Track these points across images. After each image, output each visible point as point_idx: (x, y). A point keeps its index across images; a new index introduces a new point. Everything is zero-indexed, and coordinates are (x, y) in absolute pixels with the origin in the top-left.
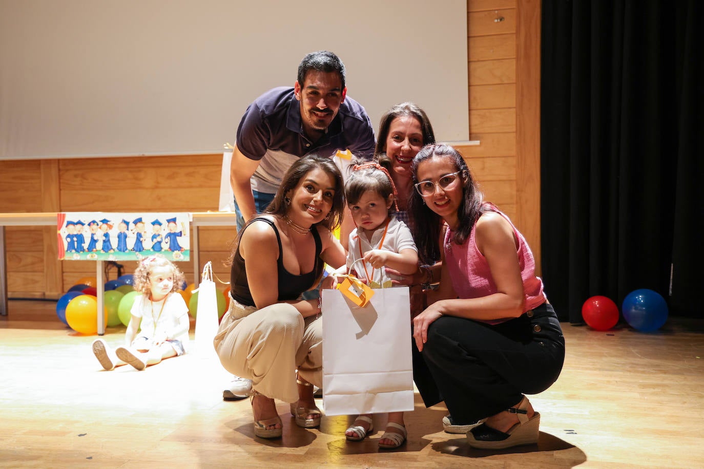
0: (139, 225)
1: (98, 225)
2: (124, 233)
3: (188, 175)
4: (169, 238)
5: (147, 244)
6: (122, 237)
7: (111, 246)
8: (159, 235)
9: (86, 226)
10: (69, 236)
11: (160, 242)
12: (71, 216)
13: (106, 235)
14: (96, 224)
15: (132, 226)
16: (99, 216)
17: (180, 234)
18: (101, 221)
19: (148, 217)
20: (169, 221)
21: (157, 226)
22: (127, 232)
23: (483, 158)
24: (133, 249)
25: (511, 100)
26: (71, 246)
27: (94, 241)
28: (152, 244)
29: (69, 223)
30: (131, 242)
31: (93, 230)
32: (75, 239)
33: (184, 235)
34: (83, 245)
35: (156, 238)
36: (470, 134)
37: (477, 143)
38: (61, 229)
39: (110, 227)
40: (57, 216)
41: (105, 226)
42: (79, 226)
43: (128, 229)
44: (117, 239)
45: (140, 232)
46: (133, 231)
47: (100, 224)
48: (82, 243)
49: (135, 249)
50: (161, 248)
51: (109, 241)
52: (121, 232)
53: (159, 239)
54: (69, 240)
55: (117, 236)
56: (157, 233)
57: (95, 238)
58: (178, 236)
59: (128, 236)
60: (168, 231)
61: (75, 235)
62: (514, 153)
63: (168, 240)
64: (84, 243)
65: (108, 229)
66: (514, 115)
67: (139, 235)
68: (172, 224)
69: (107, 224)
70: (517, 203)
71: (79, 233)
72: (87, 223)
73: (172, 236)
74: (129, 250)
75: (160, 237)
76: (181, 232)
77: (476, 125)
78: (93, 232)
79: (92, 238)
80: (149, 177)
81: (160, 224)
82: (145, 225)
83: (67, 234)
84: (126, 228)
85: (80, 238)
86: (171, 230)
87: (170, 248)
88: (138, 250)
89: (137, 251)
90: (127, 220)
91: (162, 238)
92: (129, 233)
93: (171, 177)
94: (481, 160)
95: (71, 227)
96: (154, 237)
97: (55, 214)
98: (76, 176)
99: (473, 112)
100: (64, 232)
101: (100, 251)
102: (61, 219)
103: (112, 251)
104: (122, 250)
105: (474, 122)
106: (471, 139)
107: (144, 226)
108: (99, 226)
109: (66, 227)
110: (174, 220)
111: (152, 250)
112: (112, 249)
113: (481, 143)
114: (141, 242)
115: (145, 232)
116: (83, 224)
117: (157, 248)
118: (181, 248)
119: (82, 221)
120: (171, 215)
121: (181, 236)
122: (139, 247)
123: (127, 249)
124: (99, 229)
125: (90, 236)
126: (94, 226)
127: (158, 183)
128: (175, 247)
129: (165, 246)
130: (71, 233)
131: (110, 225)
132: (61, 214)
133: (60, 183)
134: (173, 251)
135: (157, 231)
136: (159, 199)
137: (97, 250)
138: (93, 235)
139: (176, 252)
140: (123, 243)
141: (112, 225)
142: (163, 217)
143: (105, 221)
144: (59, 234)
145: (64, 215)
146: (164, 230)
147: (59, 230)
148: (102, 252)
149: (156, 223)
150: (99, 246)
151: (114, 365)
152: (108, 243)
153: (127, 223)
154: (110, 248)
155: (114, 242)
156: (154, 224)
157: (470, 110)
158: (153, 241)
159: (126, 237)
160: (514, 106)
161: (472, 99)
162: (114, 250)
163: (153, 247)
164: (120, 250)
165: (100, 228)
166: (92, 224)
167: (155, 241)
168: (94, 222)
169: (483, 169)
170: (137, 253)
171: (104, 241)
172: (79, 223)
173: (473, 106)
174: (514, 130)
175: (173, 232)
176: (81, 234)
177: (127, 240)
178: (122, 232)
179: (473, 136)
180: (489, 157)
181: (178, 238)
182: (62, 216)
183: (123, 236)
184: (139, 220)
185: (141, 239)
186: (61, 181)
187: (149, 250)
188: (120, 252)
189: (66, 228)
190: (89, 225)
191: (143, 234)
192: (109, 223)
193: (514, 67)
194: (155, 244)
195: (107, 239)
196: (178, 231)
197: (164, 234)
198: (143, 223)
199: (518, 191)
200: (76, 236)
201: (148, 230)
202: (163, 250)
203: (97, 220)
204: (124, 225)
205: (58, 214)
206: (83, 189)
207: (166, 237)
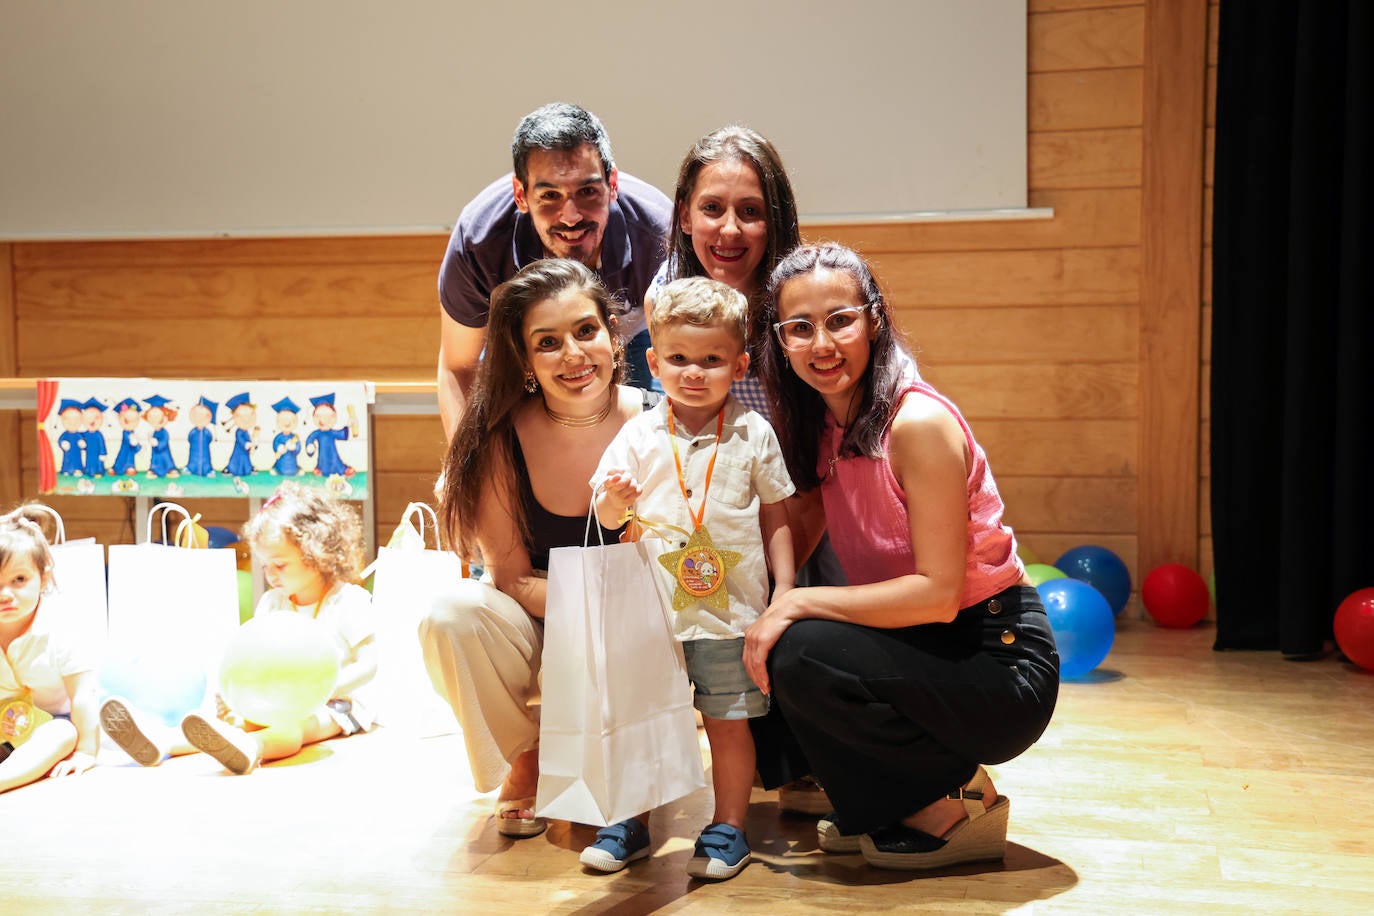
0: (242, 410)
1: (139, 409)
2: (204, 429)
3: (336, 284)
4: (316, 442)
5: (263, 457)
6: (200, 441)
7: (172, 460)
8: (291, 436)
9: (110, 414)
10: (66, 436)
11: (294, 454)
12: (71, 387)
13: (161, 435)
14: (134, 407)
15: (223, 412)
16: (141, 388)
17: (344, 434)
18: (147, 401)
19: (265, 392)
20: (316, 402)
21: (286, 415)
22: (210, 427)
23: (1060, 249)
24: (228, 470)
25: (1131, 108)
26: (71, 461)
27: (128, 450)
28: (273, 458)
29: (67, 405)
30: (221, 453)
31: (126, 421)
32: (82, 444)
33: (354, 436)
34: (102, 458)
35: (284, 444)
36: (1030, 191)
37: (1047, 213)
38: (47, 421)
39: (171, 415)
40: (35, 386)
41: (157, 413)
42: (91, 413)
43: (213, 421)
44: (188, 445)
45: (243, 427)
46: (227, 427)
47: (146, 407)
48: (99, 454)
49: (232, 468)
50: (298, 468)
51: (167, 448)
52: (196, 429)
53: (291, 445)
54: (66, 445)
55: (187, 437)
56: (287, 431)
57: (133, 442)
58: (340, 438)
59: (214, 439)
60: (313, 427)
61: (82, 434)
62: (1135, 237)
63: (313, 447)
64: (105, 453)
65: (166, 419)
66: (1139, 146)
67: (242, 437)
68: (324, 410)
69: (161, 407)
70: (1142, 359)
71: (92, 430)
72: (112, 405)
73: (324, 439)
74: (217, 472)
75: (295, 440)
76: (346, 429)
77: (1043, 170)
78: (128, 428)
79: (125, 441)
80: (238, 290)
81: (294, 409)
82: (257, 411)
83: (61, 431)
84: (210, 419)
85: (96, 441)
86: (321, 424)
87: (318, 467)
88: (240, 471)
89: (235, 474)
90: (212, 398)
91: (298, 444)
92: (216, 431)
93: (296, 289)
94: (1057, 253)
95: (72, 413)
96: (279, 440)
97: (30, 383)
98: (56, 285)
99: (1038, 138)
100: (53, 426)
101: (145, 473)
102: (47, 394)
103: (174, 474)
104: (200, 472)
105: (1041, 161)
106: (1030, 204)
107: (253, 413)
108: (142, 413)
109: (60, 413)
110: (329, 400)
111: (273, 472)
112: (174, 468)
113: (1056, 214)
114: (247, 452)
115: (257, 428)
116: (101, 408)
117: (286, 465)
118: (346, 467)
119: (101, 400)
120: (321, 388)
121: (346, 438)
122: (241, 464)
123: (211, 469)
124: (142, 421)
125: (120, 437)
126: (130, 413)
127: (262, 304)
128: (330, 464)
129: (307, 462)
130: (73, 429)
131: (171, 411)
132: (46, 383)
133: (15, 301)
134: (326, 475)
135: (288, 426)
136: (264, 342)
137: (136, 473)
138: (126, 434)
139: (334, 477)
140: (201, 453)
141: (174, 409)
142: (301, 391)
143: (157, 401)
144: (42, 432)
145: (54, 385)
146: (305, 423)
147: (43, 420)
148: (150, 476)
149: (285, 406)
150: (143, 460)
151: (163, 753)
152: (165, 455)
153: (212, 407)
154: (170, 466)
155: (180, 452)
156: (278, 408)
157: (1030, 132)
158: (275, 450)
159: (209, 439)
160: (1139, 121)
161: (1035, 104)
162: (179, 471)
163: (277, 466)
164: (194, 472)
165: (145, 417)
166: (124, 407)
167: (282, 449)
168: (129, 402)
169: (1059, 276)
170: (238, 478)
171: (155, 450)
172: (93, 404)
173: (1038, 122)
174: (1138, 181)
175: (325, 428)
176: (97, 432)
177: (212, 446)
178: (200, 428)
179: (1036, 195)
180: (1075, 248)
181: (339, 444)
182: (49, 386)
183: (201, 438)
184: (242, 400)
185: (248, 445)
186: (20, 296)
187: (267, 472)
188: (194, 477)
189: (60, 418)
190: (118, 409)
191: (251, 432)
192: (166, 405)
193: (1141, 27)
194: (282, 456)
195: (163, 444)
196: (338, 427)
197: (303, 434)
198: (252, 406)
199: (1144, 330)
200: (84, 435)
201: (264, 424)
202: (301, 473)
203: (138, 399)
204: (205, 411)
205: (39, 383)
206: (75, 317)
207: (310, 440)
